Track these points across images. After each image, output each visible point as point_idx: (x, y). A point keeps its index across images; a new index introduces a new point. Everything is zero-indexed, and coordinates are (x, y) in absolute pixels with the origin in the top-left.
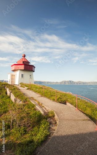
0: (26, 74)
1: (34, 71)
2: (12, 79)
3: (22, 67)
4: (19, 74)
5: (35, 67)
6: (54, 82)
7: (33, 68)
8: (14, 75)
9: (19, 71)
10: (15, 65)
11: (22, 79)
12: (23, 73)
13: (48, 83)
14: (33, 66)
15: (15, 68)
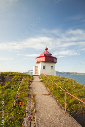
0: (48, 66)
1: (55, 63)
2: (35, 70)
3: (44, 59)
4: (41, 65)
5: (56, 59)
6: (82, 73)
7: (55, 59)
8: (38, 67)
9: (41, 62)
10: (38, 57)
11: (44, 70)
12: (44, 64)
13: (76, 73)
14: (54, 57)
15: (38, 60)
